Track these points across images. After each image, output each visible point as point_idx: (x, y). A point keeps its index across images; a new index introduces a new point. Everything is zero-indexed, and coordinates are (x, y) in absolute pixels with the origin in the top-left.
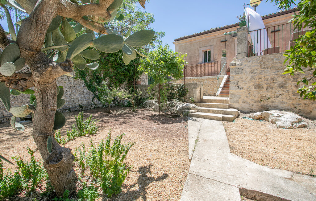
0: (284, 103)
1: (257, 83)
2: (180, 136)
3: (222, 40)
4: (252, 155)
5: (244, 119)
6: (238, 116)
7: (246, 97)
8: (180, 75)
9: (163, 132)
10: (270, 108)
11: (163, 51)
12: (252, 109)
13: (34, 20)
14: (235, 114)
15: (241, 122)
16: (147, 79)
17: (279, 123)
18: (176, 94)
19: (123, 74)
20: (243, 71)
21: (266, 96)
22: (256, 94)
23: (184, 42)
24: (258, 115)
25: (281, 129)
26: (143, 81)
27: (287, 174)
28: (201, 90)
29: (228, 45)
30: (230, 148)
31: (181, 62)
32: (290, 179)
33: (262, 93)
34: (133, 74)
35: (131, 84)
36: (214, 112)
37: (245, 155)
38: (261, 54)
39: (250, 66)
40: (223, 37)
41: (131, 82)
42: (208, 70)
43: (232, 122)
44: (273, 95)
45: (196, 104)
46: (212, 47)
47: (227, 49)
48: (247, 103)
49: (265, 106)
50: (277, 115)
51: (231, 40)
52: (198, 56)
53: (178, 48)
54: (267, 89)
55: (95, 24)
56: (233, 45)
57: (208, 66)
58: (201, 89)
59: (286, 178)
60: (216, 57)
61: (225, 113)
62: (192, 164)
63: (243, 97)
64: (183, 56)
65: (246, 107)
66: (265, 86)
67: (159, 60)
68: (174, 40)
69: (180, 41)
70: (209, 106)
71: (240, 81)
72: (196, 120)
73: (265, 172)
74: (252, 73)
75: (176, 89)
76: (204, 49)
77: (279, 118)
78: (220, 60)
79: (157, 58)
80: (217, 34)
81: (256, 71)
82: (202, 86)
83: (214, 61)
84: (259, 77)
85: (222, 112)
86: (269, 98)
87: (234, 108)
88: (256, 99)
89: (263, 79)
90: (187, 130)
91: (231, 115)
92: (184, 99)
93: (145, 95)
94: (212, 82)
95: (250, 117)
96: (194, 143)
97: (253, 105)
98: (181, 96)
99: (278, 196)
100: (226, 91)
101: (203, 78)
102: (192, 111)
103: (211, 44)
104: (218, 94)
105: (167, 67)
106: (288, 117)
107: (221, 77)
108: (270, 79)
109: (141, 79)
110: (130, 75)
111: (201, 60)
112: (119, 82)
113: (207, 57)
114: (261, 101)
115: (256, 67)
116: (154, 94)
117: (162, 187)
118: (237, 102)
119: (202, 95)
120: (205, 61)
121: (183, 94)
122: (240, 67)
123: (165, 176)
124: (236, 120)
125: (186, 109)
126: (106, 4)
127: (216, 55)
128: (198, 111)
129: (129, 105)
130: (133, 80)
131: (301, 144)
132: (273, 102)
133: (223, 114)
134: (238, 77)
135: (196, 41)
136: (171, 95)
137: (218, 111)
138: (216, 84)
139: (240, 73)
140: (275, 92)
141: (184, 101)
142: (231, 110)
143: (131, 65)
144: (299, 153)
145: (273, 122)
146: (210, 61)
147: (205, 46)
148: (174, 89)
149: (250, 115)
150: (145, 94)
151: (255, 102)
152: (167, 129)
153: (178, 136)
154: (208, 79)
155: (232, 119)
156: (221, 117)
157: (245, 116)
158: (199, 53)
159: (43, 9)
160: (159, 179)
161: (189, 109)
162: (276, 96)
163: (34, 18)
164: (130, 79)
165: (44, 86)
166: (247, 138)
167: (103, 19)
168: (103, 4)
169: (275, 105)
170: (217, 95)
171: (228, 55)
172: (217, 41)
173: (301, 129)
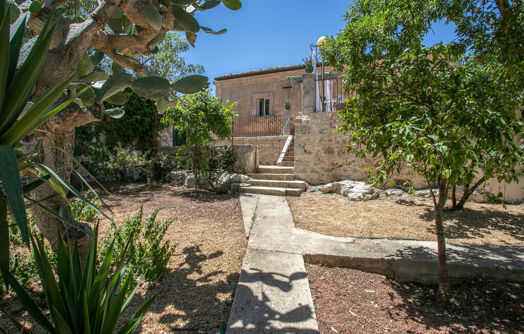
0: (357, 172)
1: (327, 146)
2: (231, 215)
3: (285, 86)
4: (319, 227)
5: (313, 193)
6: (305, 190)
7: (315, 164)
8: (228, 132)
9: (206, 212)
10: (342, 178)
11: (202, 96)
12: (322, 181)
13: (67, 54)
14: (302, 186)
15: (309, 196)
16: (171, 137)
17: (350, 195)
18: (220, 161)
19: (132, 128)
20: (310, 131)
21: (337, 163)
22: (327, 161)
23: (231, 83)
24: (329, 187)
25: (352, 202)
26: (164, 140)
27: (350, 240)
28: (256, 155)
29: (292, 93)
30: (295, 223)
31: (229, 114)
32: (352, 243)
33: (333, 159)
34: (148, 128)
35: (145, 145)
36: (274, 185)
37: (311, 229)
38: (331, 110)
39: (318, 124)
40: (286, 82)
41: (145, 142)
42: (265, 128)
43: (298, 198)
44: (345, 161)
45: (249, 176)
46: (272, 94)
47: (292, 99)
48: (316, 172)
49: (337, 175)
50: (349, 186)
51: (297, 86)
52: (251, 106)
53: (220, 92)
54: (339, 154)
55: (129, 60)
56: (299, 94)
57: (265, 121)
58: (256, 153)
59: (348, 243)
60: (277, 109)
61: (289, 186)
62: (250, 241)
63: (311, 165)
64: (232, 105)
65: (315, 177)
66: (336, 150)
67: (197, 109)
68: (215, 79)
69: (224, 81)
70: (267, 178)
71: (307, 143)
72: (251, 196)
73: (329, 240)
74: (321, 133)
75: (220, 153)
76: (259, 96)
77: (351, 190)
78: (282, 113)
79: (195, 106)
80: (277, 77)
81: (326, 131)
82: (257, 150)
83: (274, 115)
84: (330, 139)
85: (285, 185)
86: (341, 166)
87: (300, 179)
88: (326, 167)
89: (334, 142)
90: (240, 207)
91: (296, 188)
92: (231, 168)
93: (168, 164)
94: (271, 145)
95: (320, 190)
96: (251, 221)
97: (323, 175)
98: (228, 165)
99: (338, 255)
100: (289, 158)
101: (258, 139)
102: (244, 186)
103: (269, 89)
104: (280, 162)
105: (208, 120)
106: (360, 188)
107: (283, 138)
108: (341, 141)
109: (160, 137)
110: (144, 129)
111: (255, 112)
112: (125, 140)
113: (264, 108)
114: (332, 169)
115: (326, 126)
116: (185, 160)
117: (216, 265)
118: (304, 171)
119: (258, 163)
120: (261, 114)
121: (231, 161)
122: (307, 125)
123: (219, 253)
124: (302, 194)
125: (235, 182)
126: (147, 38)
127: (276, 106)
128: (253, 184)
129: (143, 179)
130: (148, 139)
131: (369, 215)
132: (345, 171)
133: (286, 187)
134: (304, 138)
135: (248, 84)
136: (212, 163)
137: (280, 183)
138: (277, 148)
139: (307, 132)
140: (348, 158)
141: (231, 171)
142: (296, 181)
143: (146, 114)
144: (366, 223)
145: (345, 195)
146: (268, 114)
147: (262, 91)
148: (216, 154)
149: (320, 187)
150: (169, 162)
151: (326, 171)
152: (211, 207)
153: (227, 215)
154: (266, 140)
155: (298, 193)
156: (284, 191)
157: (313, 188)
158: (252, 102)
159: (80, 42)
160: (212, 256)
161: (240, 182)
162: (348, 163)
163: (68, 51)
164: (143, 137)
165: (61, 136)
166: (315, 213)
167: (134, 52)
168: (145, 37)
169: (348, 175)
170: (279, 164)
171: (293, 107)
172: (278, 86)
173: (372, 200)
